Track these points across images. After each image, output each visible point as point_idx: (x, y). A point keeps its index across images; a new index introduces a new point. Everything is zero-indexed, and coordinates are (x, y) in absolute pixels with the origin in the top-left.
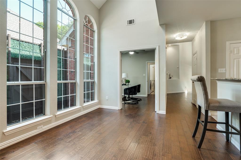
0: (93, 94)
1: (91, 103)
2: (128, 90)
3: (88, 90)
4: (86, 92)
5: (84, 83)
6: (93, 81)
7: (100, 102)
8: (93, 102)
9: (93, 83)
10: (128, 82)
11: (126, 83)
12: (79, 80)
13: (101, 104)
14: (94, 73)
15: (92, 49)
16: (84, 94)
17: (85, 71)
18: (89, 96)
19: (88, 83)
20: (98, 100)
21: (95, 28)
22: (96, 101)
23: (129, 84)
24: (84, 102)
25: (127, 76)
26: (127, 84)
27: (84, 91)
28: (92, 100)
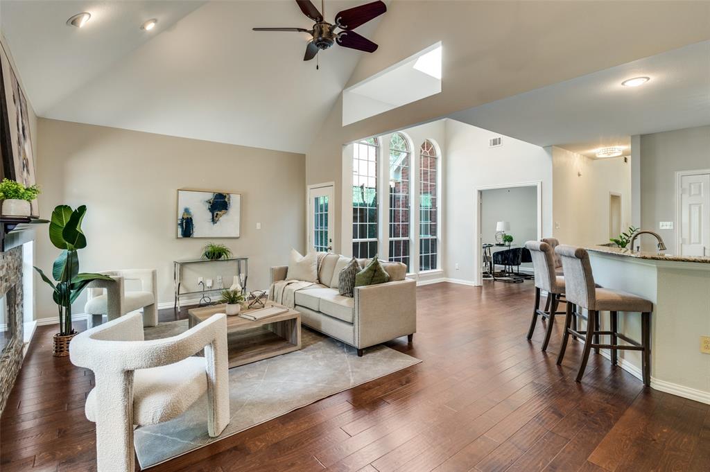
0: (434, 258)
1: (430, 271)
2: (500, 256)
3: (427, 251)
4: (423, 255)
5: (421, 240)
6: (434, 237)
7: (445, 273)
8: (433, 271)
9: (434, 242)
10: (510, 239)
11: (505, 241)
12: (414, 237)
13: (447, 276)
14: (435, 225)
15: (434, 187)
16: (421, 257)
17: (423, 223)
18: (428, 262)
19: (427, 240)
20: (442, 268)
21: (439, 152)
22: (439, 269)
23: (512, 243)
24: (421, 270)
25: (508, 227)
26: (507, 243)
27: (421, 253)
28: (432, 268)
